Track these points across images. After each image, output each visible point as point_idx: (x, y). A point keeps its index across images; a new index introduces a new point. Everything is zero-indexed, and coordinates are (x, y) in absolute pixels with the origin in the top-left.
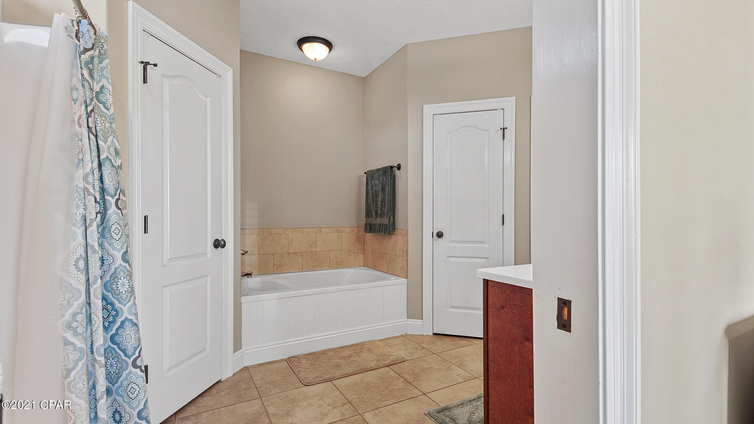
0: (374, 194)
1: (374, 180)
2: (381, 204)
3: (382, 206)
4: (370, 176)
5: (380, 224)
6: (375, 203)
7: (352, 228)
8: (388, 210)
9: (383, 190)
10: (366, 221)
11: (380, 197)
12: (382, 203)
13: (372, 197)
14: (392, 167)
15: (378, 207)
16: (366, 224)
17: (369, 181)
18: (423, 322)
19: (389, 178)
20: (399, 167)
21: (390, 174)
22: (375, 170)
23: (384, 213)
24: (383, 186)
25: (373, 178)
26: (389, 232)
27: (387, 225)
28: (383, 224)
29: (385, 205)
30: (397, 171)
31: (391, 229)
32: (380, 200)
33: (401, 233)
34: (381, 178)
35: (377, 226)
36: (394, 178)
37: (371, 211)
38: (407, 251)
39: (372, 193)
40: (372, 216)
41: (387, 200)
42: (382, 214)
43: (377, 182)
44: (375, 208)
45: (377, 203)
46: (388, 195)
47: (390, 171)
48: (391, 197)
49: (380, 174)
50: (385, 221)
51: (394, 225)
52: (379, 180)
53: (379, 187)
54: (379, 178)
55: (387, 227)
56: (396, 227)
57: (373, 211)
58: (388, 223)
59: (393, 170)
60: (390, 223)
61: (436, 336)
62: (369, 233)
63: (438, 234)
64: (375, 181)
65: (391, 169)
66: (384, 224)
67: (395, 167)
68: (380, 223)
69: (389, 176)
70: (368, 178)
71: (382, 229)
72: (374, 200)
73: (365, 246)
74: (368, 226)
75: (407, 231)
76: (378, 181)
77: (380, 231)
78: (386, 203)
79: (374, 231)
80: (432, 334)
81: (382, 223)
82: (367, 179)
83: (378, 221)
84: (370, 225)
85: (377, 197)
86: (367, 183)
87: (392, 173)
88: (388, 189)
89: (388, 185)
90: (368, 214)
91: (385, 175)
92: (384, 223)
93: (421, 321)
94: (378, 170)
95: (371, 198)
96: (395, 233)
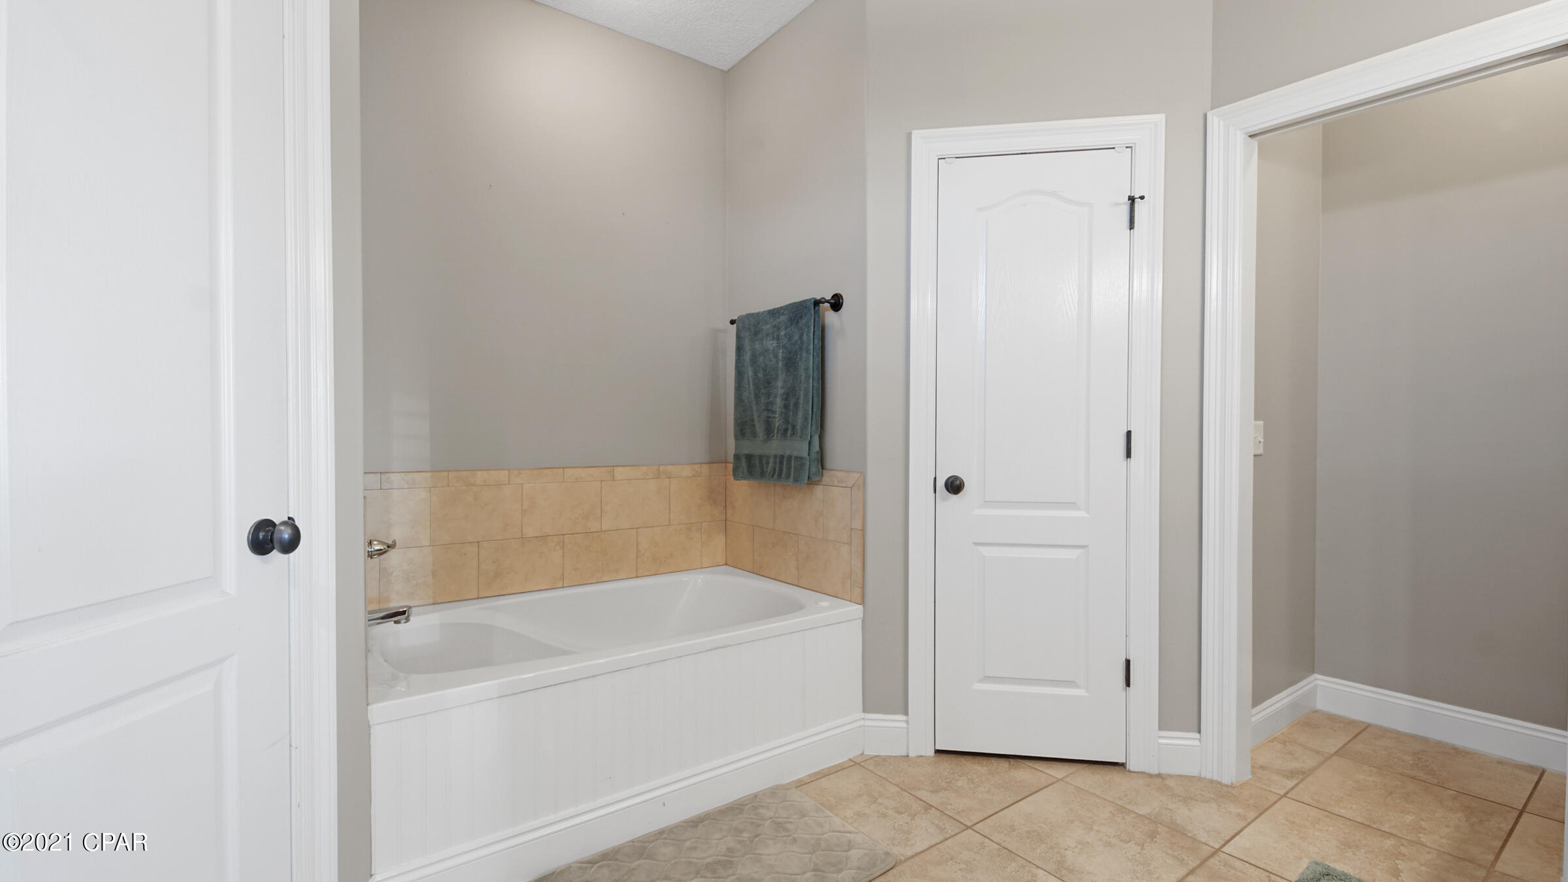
0: (760, 375)
1: (761, 340)
2: (783, 403)
3: (786, 407)
4: (750, 329)
5: (782, 457)
6: (763, 400)
7: (696, 466)
8: (806, 419)
9: (791, 363)
10: (737, 447)
11: (780, 384)
12: (786, 397)
13: (754, 384)
14: (817, 303)
15: (774, 412)
16: (737, 457)
17: (746, 343)
18: (907, 722)
19: (808, 333)
20: (836, 303)
21: (813, 320)
22: (764, 312)
23: (794, 427)
24: (789, 353)
25: (756, 333)
26: (809, 478)
27: (802, 458)
28: (790, 457)
29: (796, 404)
30: (830, 317)
31: (813, 470)
32: (781, 391)
33: (842, 482)
34: (783, 333)
35: (771, 460)
36: (822, 333)
37: (752, 420)
38: (863, 530)
39: (755, 373)
40: (754, 435)
41: (802, 393)
42: (786, 430)
43: (771, 344)
44: (765, 414)
45: (771, 399)
46: (808, 377)
47: (813, 312)
48: (815, 384)
49: (779, 323)
50: (799, 448)
51: (821, 461)
52: (778, 339)
53: (776, 357)
54: (776, 333)
55: (802, 465)
56: (829, 463)
57: (756, 423)
58: (805, 454)
59: (819, 310)
60: (812, 454)
61: (944, 757)
62: (745, 478)
63: (952, 483)
64: (765, 342)
65: (814, 308)
66: (796, 457)
67: (828, 301)
68: (780, 453)
69: (809, 327)
70: (742, 335)
71: (789, 468)
72: (762, 391)
73: (729, 511)
74: (744, 460)
75: (863, 474)
76: (775, 342)
77: (780, 475)
78: (801, 401)
79: (763, 474)
80: (932, 753)
81: (788, 453)
82: (739, 337)
83: (775, 447)
84: (749, 457)
85: (769, 383)
86: (739, 349)
87: (817, 319)
88: (808, 361)
89: (808, 351)
90: (743, 429)
91: (797, 322)
92: (795, 453)
93: (903, 718)
94: (774, 313)
95: (752, 386)
96: (826, 478)
